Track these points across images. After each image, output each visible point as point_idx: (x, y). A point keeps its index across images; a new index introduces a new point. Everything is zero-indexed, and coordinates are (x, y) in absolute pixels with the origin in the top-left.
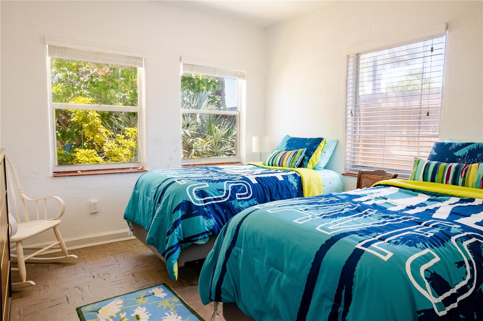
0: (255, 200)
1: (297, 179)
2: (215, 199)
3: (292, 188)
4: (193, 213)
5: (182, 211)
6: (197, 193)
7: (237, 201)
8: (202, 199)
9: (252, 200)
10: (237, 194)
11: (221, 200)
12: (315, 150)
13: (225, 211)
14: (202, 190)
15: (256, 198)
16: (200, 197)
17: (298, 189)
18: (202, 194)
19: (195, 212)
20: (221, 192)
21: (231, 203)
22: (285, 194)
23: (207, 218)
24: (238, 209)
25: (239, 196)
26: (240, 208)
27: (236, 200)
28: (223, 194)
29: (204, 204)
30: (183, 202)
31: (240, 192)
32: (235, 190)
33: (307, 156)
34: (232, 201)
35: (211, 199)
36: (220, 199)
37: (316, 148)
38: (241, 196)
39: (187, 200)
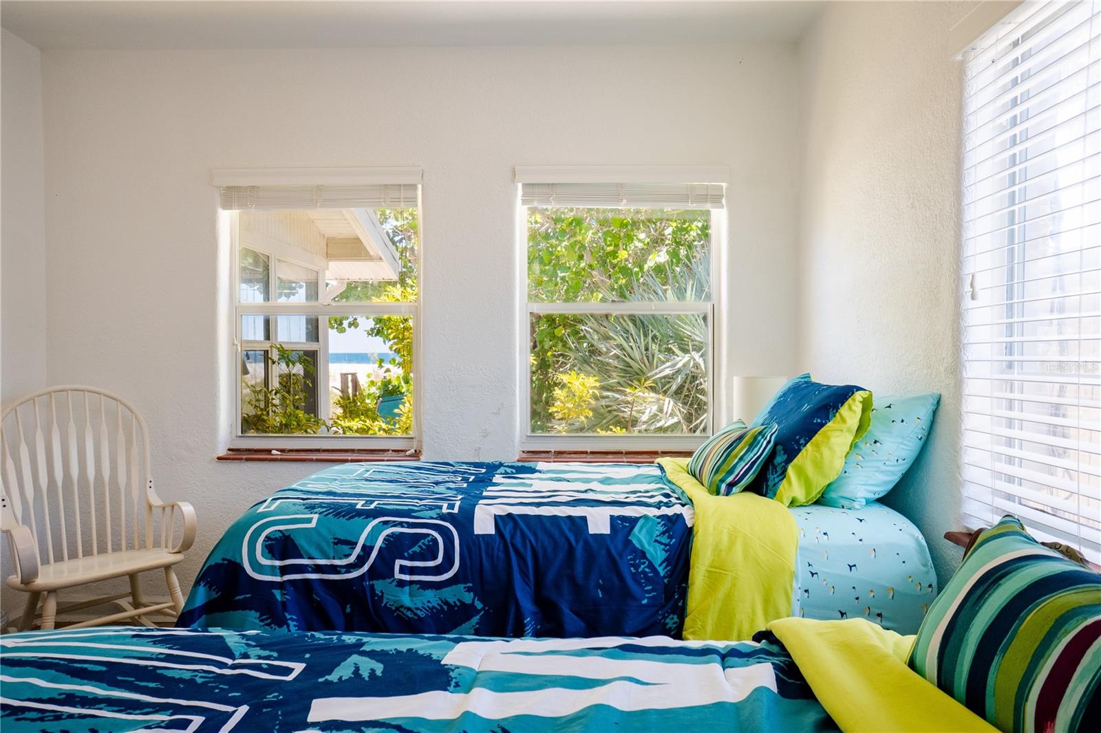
0: (469, 590)
1: (668, 538)
2: (318, 569)
3: (636, 567)
4: (237, 598)
5: (210, 588)
6: (270, 542)
7: (395, 583)
8: (278, 563)
9: (454, 587)
10: (398, 563)
11: (339, 573)
12: (816, 433)
13: (348, 610)
14: (289, 536)
15: (470, 585)
16: (274, 557)
17: (670, 575)
18: (282, 546)
19: (241, 597)
20: (346, 548)
21: (372, 587)
22: (599, 586)
23: (269, 621)
24: (394, 611)
25: (403, 570)
26: (402, 606)
27: (390, 580)
28: (351, 555)
29: (278, 579)
30: (221, 562)
31: (411, 558)
32: (395, 547)
33: (784, 454)
34: (375, 582)
35: (307, 565)
36: (334, 569)
37: (822, 425)
38: (412, 571)
39: (233, 560)
